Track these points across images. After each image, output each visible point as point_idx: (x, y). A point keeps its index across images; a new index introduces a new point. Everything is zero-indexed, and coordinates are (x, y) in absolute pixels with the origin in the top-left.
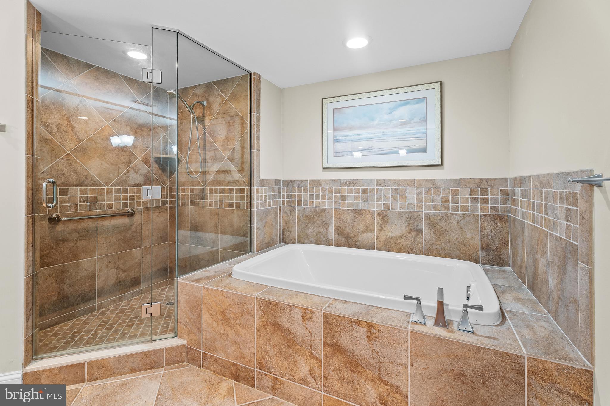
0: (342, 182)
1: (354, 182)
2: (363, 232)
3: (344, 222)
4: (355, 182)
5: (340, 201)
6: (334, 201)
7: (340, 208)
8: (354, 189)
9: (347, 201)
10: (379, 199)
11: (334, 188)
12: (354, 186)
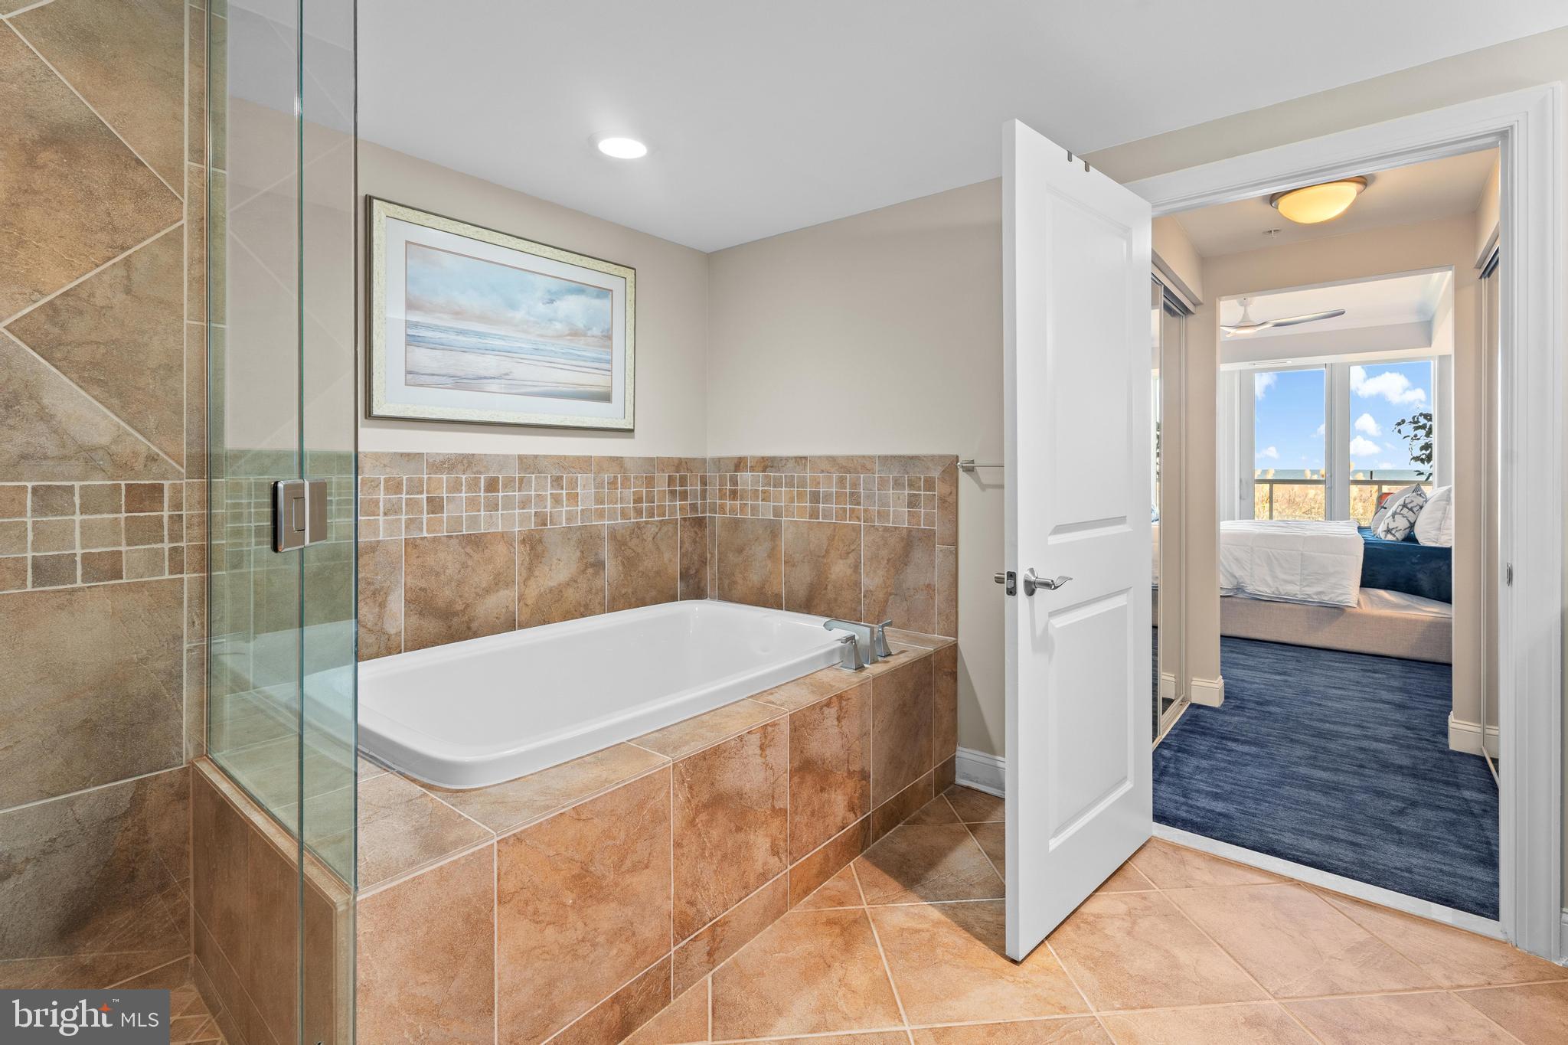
0: (431, 460)
1: (465, 461)
2: (488, 591)
3: (438, 574)
4: (468, 461)
5: (425, 516)
6: (404, 517)
7: (425, 534)
8: (464, 480)
9: (445, 515)
10: (524, 504)
11: (405, 478)
12: (464, 472)
